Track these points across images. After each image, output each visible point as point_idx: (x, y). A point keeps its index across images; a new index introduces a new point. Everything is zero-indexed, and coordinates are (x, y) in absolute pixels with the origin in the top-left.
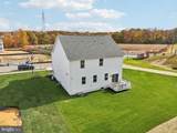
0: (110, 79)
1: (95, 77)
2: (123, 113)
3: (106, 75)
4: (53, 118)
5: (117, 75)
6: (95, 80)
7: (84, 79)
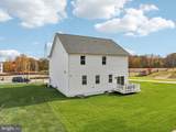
0: (115, 81)
1: (98, 77)
2: (138, 111)
3: (110, 76)
4: (44, 115)
5: (123, 78)
6: (97, 82)
7: (84, 77)
